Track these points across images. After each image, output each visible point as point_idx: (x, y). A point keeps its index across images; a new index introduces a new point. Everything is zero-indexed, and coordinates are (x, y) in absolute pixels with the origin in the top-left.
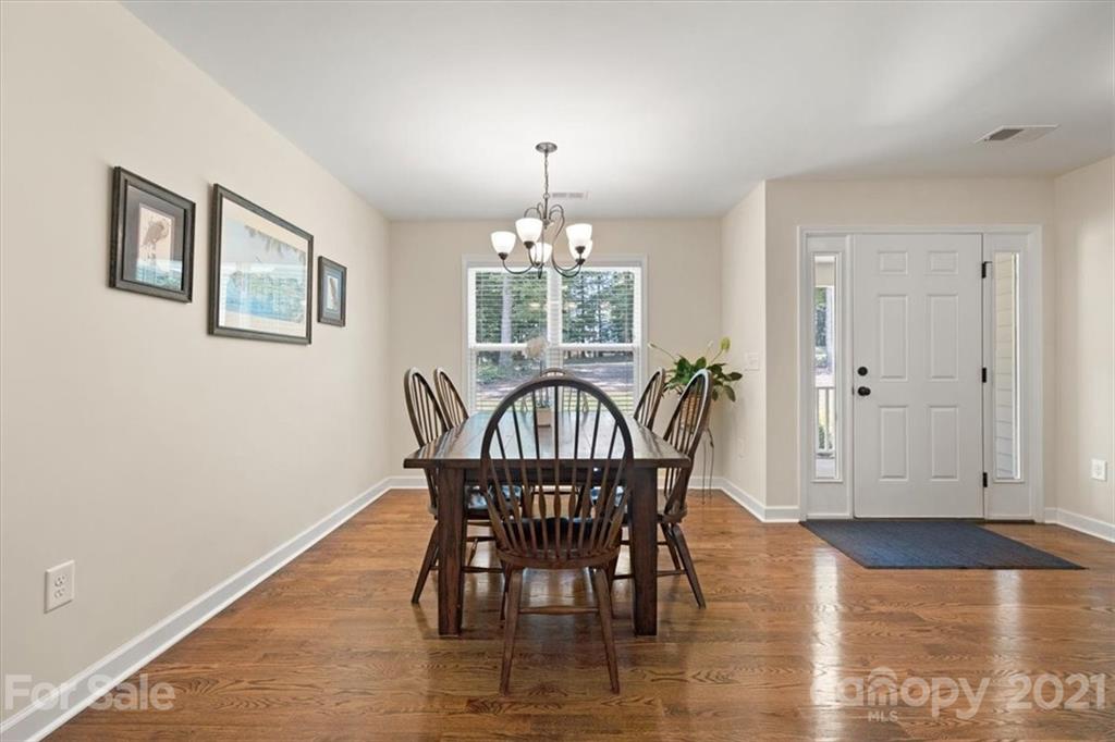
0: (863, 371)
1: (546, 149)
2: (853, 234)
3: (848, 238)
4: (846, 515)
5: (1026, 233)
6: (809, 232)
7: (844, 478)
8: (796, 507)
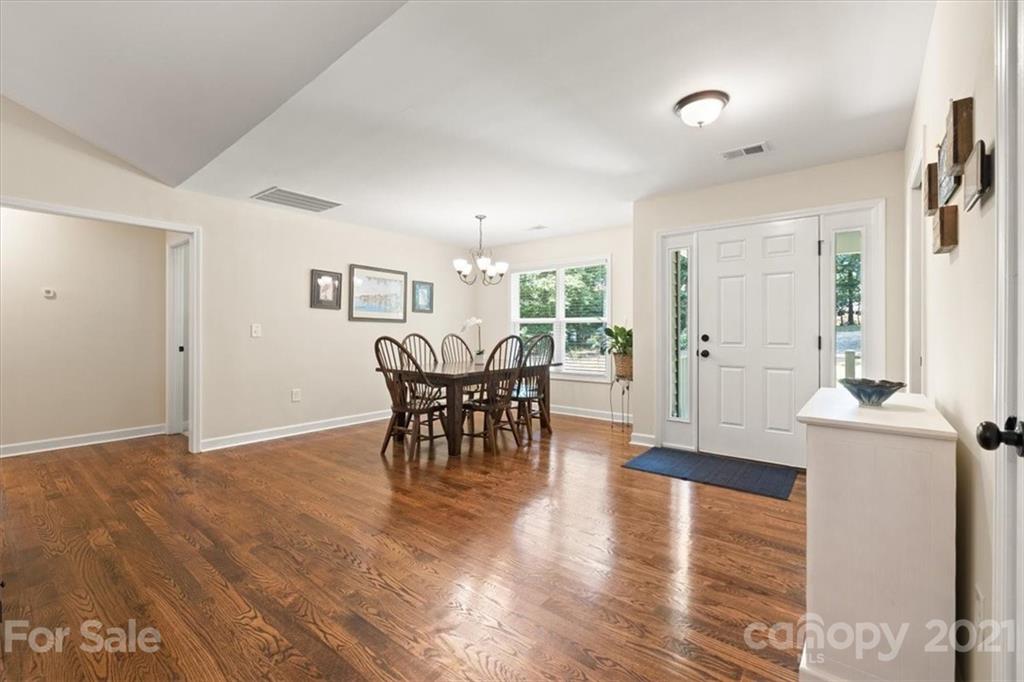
0: (705, 338)
1: (480, 218)
2: (697, 231)
3: (695, 235)
4: (692, 448)
5: (870, 208)
6: (664, 234)
7: (691, 419)
8: (653, 437)
